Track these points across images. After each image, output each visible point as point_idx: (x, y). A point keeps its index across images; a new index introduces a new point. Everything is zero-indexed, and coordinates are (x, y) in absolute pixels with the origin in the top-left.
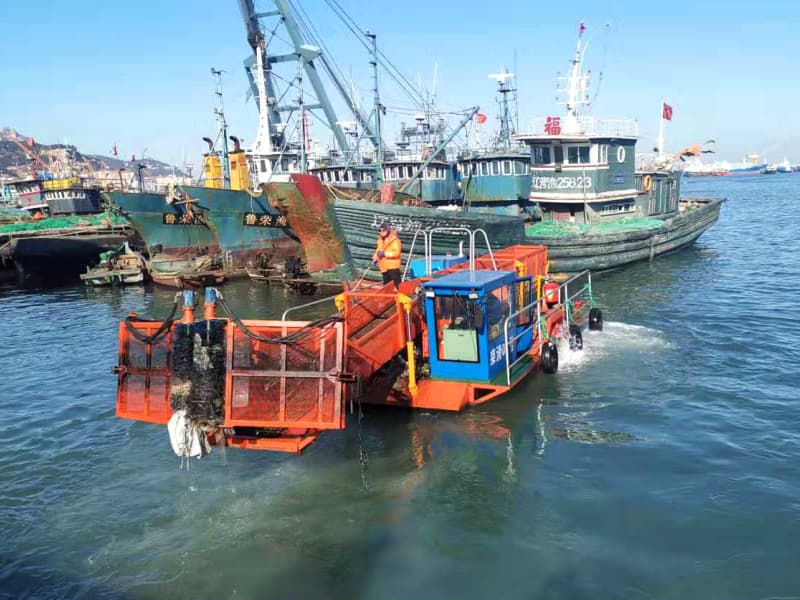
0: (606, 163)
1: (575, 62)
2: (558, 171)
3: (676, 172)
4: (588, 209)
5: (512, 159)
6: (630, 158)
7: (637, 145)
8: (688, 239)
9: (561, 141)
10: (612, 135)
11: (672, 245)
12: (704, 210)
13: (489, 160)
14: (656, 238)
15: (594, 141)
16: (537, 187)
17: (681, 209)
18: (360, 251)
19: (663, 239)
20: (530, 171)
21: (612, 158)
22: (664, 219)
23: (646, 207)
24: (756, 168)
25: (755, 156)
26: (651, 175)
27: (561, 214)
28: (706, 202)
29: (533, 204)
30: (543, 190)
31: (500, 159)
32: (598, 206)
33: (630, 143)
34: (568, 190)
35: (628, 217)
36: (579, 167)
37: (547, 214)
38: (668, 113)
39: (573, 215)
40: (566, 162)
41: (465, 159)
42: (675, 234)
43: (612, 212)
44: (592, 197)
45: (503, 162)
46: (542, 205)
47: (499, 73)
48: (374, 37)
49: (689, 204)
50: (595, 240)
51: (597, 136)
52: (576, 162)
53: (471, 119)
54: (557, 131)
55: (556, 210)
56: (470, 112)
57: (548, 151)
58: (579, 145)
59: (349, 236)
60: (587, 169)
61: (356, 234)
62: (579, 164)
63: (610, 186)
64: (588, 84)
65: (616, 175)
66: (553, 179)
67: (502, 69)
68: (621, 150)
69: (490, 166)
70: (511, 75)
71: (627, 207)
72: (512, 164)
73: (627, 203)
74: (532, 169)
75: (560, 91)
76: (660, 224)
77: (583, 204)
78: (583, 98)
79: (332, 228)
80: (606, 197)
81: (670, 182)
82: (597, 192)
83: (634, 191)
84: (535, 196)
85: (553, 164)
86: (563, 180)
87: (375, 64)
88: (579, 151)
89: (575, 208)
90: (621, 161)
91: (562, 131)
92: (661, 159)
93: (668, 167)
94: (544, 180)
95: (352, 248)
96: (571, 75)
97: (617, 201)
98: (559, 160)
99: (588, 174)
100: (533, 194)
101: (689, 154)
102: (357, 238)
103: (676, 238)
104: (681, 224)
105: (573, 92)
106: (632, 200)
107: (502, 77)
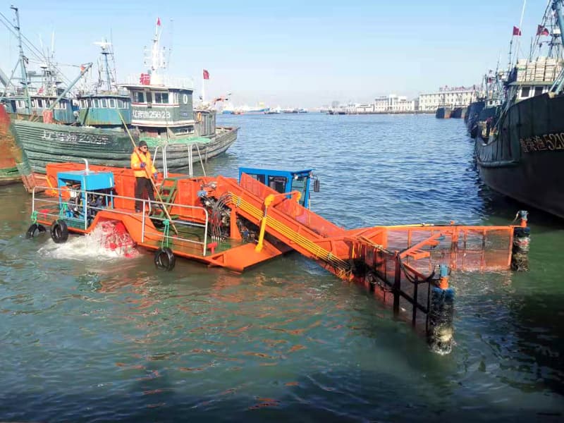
0: (178, 104)
1: (155, 41)
2: (150, 107)
3: (213, 111)
4: (169, 131)
5: (115, 98)
6: (190, 101)
7: (193, 93)
8: (222, 150)
9: (151, 89)
10: (180, 87)
11: (215, 153)
12: (230, 133)
13: (100, 98)
14: (207, 149)
15: (171, 90)
16: (136, 117)
17: (217, 133)
18: (33, 154)
19: (211, 149)
20: (130, 106)
21: (180, 100)
22: (210, 138)
23: (199, 130)
24: (263, 110)
25: (262, 103)
26: (202, 112)
27: (152, 134)
28: (230, 129)
29: (134, 127)
30: (140, 119)
31: (107, 98)
32: (175, 129)
33: (189, 92)
34: (156, 119)
35: (191, 137)
36: (162, 105)
37: (143, 134)
38: (206, 75)
39: (159, 134)
40: (154, 102)
41: (82, 96)
42: (218, 146)
43: (182, 133)
44: (171, 124)
45: (109, 100)
46: (140, 128)
47: (101, 41)
48: (16, 10)
49: (222, 130)
50: (177, 149)
51: (172, 87)
52: (160, 102)
53: (87, 70)
54: (147, 82)
55: (149, 131)
56: (87, 66)
57: (141, 94)
58: (161, 92)
59: (26, 145)
60: (167, 107)
61: (31, 143)
62: (162, 104)
63: (181, 117)
64: (164, 55)
65: (183, 111)
66: (146, 113)
67: (103, 39)
68: (185, 96)
69: (100, 102)
70: (109, 43)
71: (190, 131)
72: (115, 101)
73: (190, 128)
74: (132, 105)
75: (146, 58)
76: (209, 141)
77: (166, 128)
78: (162, 63)
79: (14, 139)
80: (179, 124)
81: (211, 117)
82: (174, 121)
83: (193, 121)
84: (134, 122)
85: (146, 102)
86: (153, 113)
87: (19, 29)
88: (162, 96)
89: (160, 130)
90: (186, 103)
91: (151, 83)
92: (205, 103)
93: (209, 108)
94: (141, 113)
95: (28, 153)
96: (153, 48)
97: (184, 127)
98: (150, 100)
99: (168, 110)
100: (133, 121)
101: (218, 100)
102: (32, 146)
103: (218, 149)
104: (219, 141)
105: (155, 60)
106: (192, 126)
107: (103, 44)
